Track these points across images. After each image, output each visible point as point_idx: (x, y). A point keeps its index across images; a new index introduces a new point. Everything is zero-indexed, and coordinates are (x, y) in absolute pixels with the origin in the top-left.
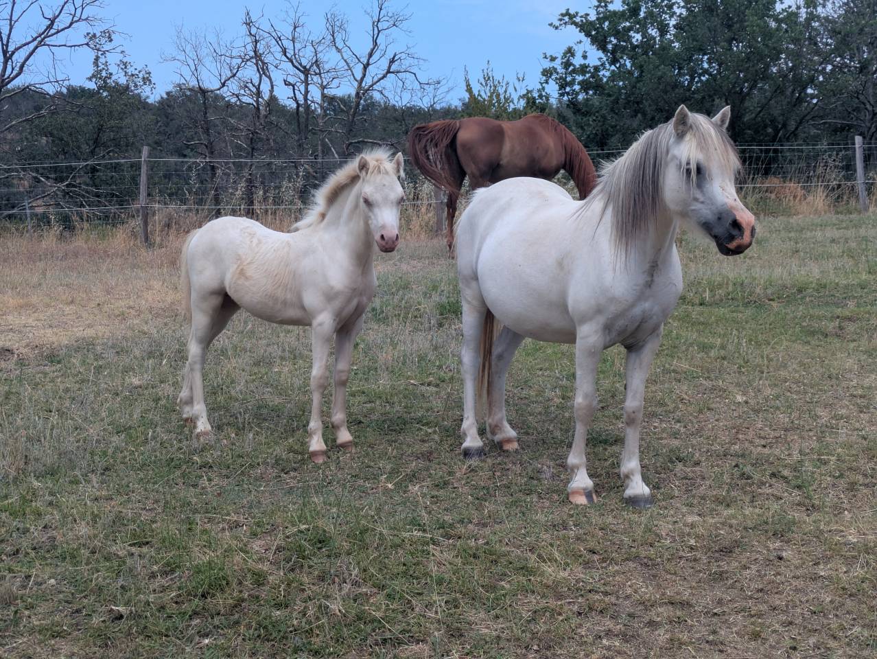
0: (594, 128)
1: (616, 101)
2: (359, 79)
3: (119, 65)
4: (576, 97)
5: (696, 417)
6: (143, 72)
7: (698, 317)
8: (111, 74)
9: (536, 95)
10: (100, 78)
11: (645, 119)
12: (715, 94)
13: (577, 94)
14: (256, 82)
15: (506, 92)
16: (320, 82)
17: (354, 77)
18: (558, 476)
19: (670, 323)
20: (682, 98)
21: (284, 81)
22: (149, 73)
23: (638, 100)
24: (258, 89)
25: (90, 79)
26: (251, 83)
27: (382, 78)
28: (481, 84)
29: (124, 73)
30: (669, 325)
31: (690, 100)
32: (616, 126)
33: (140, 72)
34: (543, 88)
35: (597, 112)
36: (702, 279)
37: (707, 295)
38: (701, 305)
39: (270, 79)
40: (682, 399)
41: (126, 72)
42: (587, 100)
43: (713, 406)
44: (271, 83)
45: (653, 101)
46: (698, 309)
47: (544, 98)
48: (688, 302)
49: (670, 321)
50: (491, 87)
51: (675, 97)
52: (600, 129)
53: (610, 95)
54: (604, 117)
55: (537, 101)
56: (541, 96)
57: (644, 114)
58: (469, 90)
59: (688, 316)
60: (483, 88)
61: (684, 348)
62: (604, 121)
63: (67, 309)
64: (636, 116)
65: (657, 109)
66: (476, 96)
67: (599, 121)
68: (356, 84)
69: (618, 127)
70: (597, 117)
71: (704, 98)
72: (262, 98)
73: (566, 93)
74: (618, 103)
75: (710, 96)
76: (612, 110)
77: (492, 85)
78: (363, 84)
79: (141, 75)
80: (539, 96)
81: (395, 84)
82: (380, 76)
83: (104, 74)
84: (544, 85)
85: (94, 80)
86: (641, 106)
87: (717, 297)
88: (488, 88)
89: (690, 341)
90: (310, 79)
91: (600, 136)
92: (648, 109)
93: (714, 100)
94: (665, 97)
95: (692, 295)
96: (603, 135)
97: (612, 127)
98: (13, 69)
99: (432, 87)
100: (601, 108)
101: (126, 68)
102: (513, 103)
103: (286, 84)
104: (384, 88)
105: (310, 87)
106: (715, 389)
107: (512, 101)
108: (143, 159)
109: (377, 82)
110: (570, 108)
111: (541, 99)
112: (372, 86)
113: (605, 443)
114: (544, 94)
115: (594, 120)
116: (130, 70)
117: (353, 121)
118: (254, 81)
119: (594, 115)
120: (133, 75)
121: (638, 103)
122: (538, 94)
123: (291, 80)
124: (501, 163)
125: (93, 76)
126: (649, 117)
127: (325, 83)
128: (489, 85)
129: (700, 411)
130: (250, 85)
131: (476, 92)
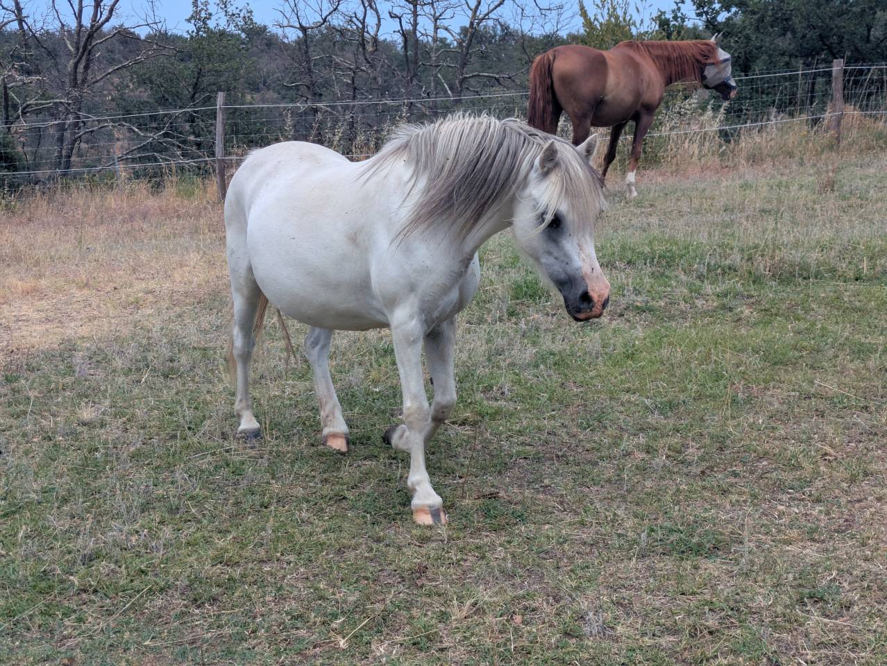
0: (736, 50)
1: (762, 20)
2: (473, 7)
3: (218, 5)
4: (715, 18)
5: (847, 492)
6: (244, 11)
7: (853, 299)
8: (210, 14)
9: (669, 16)
10: (199, 20)
11: (795, 37)
12: (877, 6)
13: (718, 13)
14: (361, 16)
15: (625, 13)
16: (433, 13)
17: (468, 5)
18: (612, 628)
19: (813, 310)
20: (838, 12)
21: (390, 13)
22: (251, 12)
23: (787, 16)
24: (363, 23)
25: (189, 21)
26: (356, 17)
27: (499, 5)
28: (597, 5)
29: (224, 13)
30: (812, 313)
31: (848, 14)
32: (761, 47)
33: (241, 11)
34: (679, 9)
35: (740, 32)
36: (859, 244)
37: (865, 265)
38: (857, 280)
39: (377, 12)
40: (826, 454)
41: (226, 11)
42: (728, 19)
43: (873, 467)
44: (378, 16)
45: (803, 17)
46: (852, 287)
47: (679, 19)
48: (839, 276)
49: (813, 306)
50: (609, 9)
51: (830, 11)
52: (742, 51)
53: (753, 13)
54: (748, 38)
55: (672, 23)
56: (675, 18)
57: (794, 32)
58: (584, 13)
59: (838, 298)
60: (599, 11)
61: (831, 353)
62: (747, 43)
63: (78, 294)
64: (784, 35)
65: (808, 26)
66: (592, 20)
67: (742, 43)
68: (470, 13)
69: (764, 49)
70: (739, 38)
71: (863, 10)
72: (368, 32)
73: (704, 12)
74: (763, 21)
75: (871, 8)
76: (757, 29)
77: (610, 7)
78: (478, 14)
79: (242, 15)
80: (673, 18)
81: (514, 12)
82: (496, 3)
83: (203, 15)
84: (680, 5)
85: (193, 21)
86: (790, 23)
87: (879, 269)
88: (606, 11)
89: (842, 340)
90: (418, 9)
91: (743, 58)
92: (798, 26)
93: (875, 13)
94: (818, 11)
95: (844, 266)
96: (746, 58)
97: (757, 49)
98: (101, 14)
99: (554, 13)
100: (744, 28)
101: (226, 7)
102: (635, 26)
103: (391, 17)
104: (501, 16)
105: (419, 19)
106: (876, 434)
107: (634, 24)
108: (218, 107)
109: (493, 10)
110: (709, 29)
111: (676, 20)
112: (488, 14)
113: (698, 553)
114: (679, 15)
115: (737, 42)
116: (231, 9)
117: (467, 53)
118: (358, 15)
119: (737, 36)
120: (233, 15)
121: (786, 20)
122: (673, 15)
123: (397, 11)
124: (606, 98)
125: (192, 17)
126: (799, 35)
127: (438, 14)
128: (606, 8)
129: (853, 480)
130: (354, 19)
131: (591, 16)
